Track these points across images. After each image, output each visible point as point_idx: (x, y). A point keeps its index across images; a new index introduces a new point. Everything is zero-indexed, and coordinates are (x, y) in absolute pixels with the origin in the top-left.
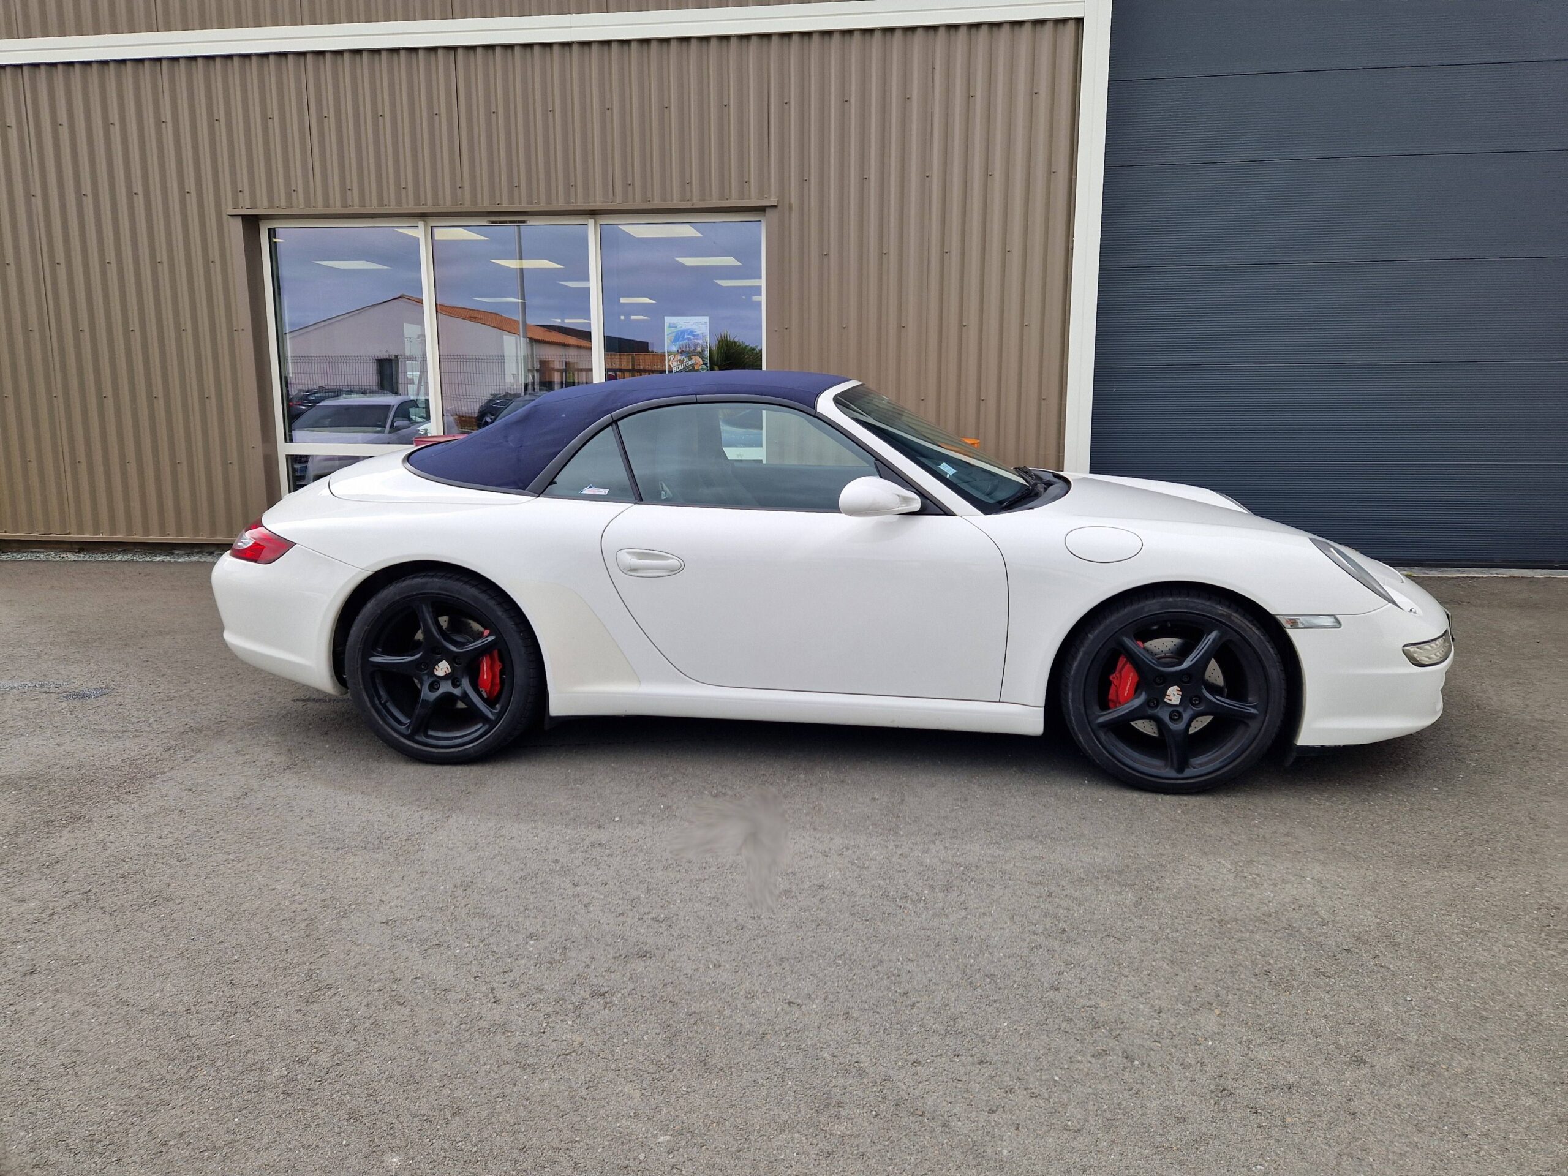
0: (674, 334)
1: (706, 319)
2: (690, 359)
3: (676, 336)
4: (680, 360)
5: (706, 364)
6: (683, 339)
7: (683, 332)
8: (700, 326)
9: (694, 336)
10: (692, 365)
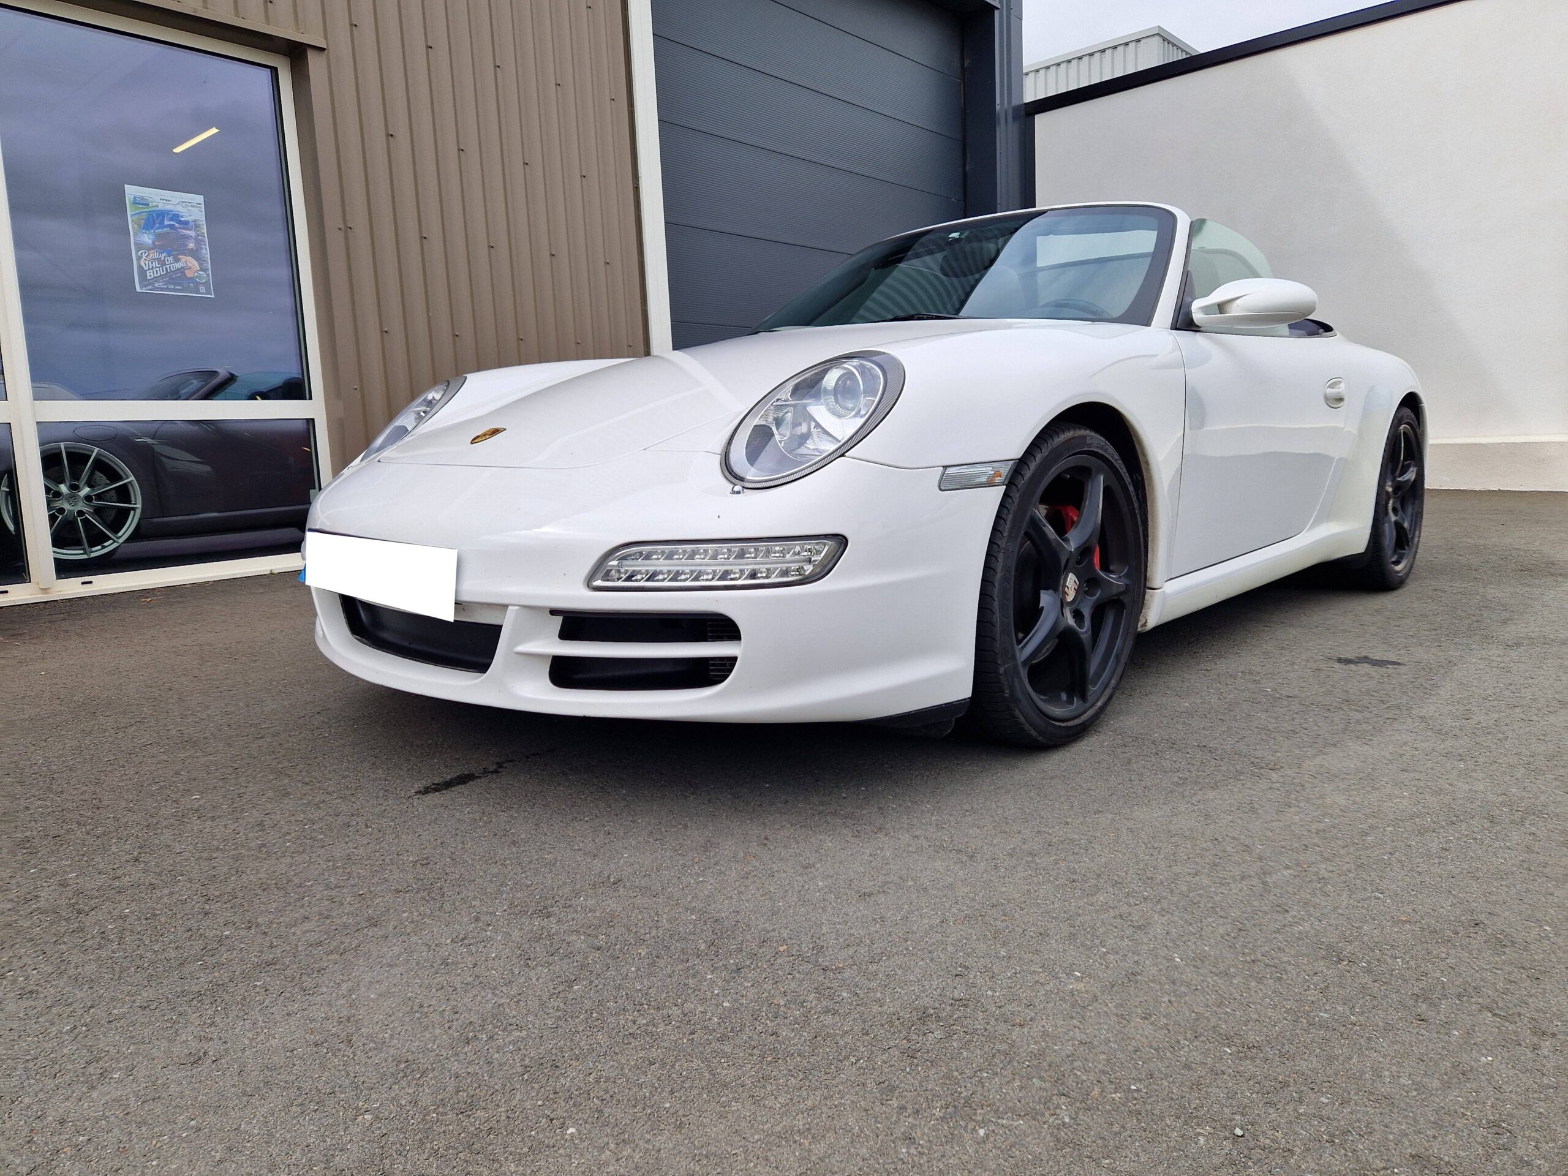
0: (144, 216)
1: (200, 199)
2: (177, 260)
3: (148, 219)
4: (159, 259)
5: (205, 270)
6: (162, 226)
7: (161, 214)
8: (190, 208)
9: (180, 222)
10: (181, 270)
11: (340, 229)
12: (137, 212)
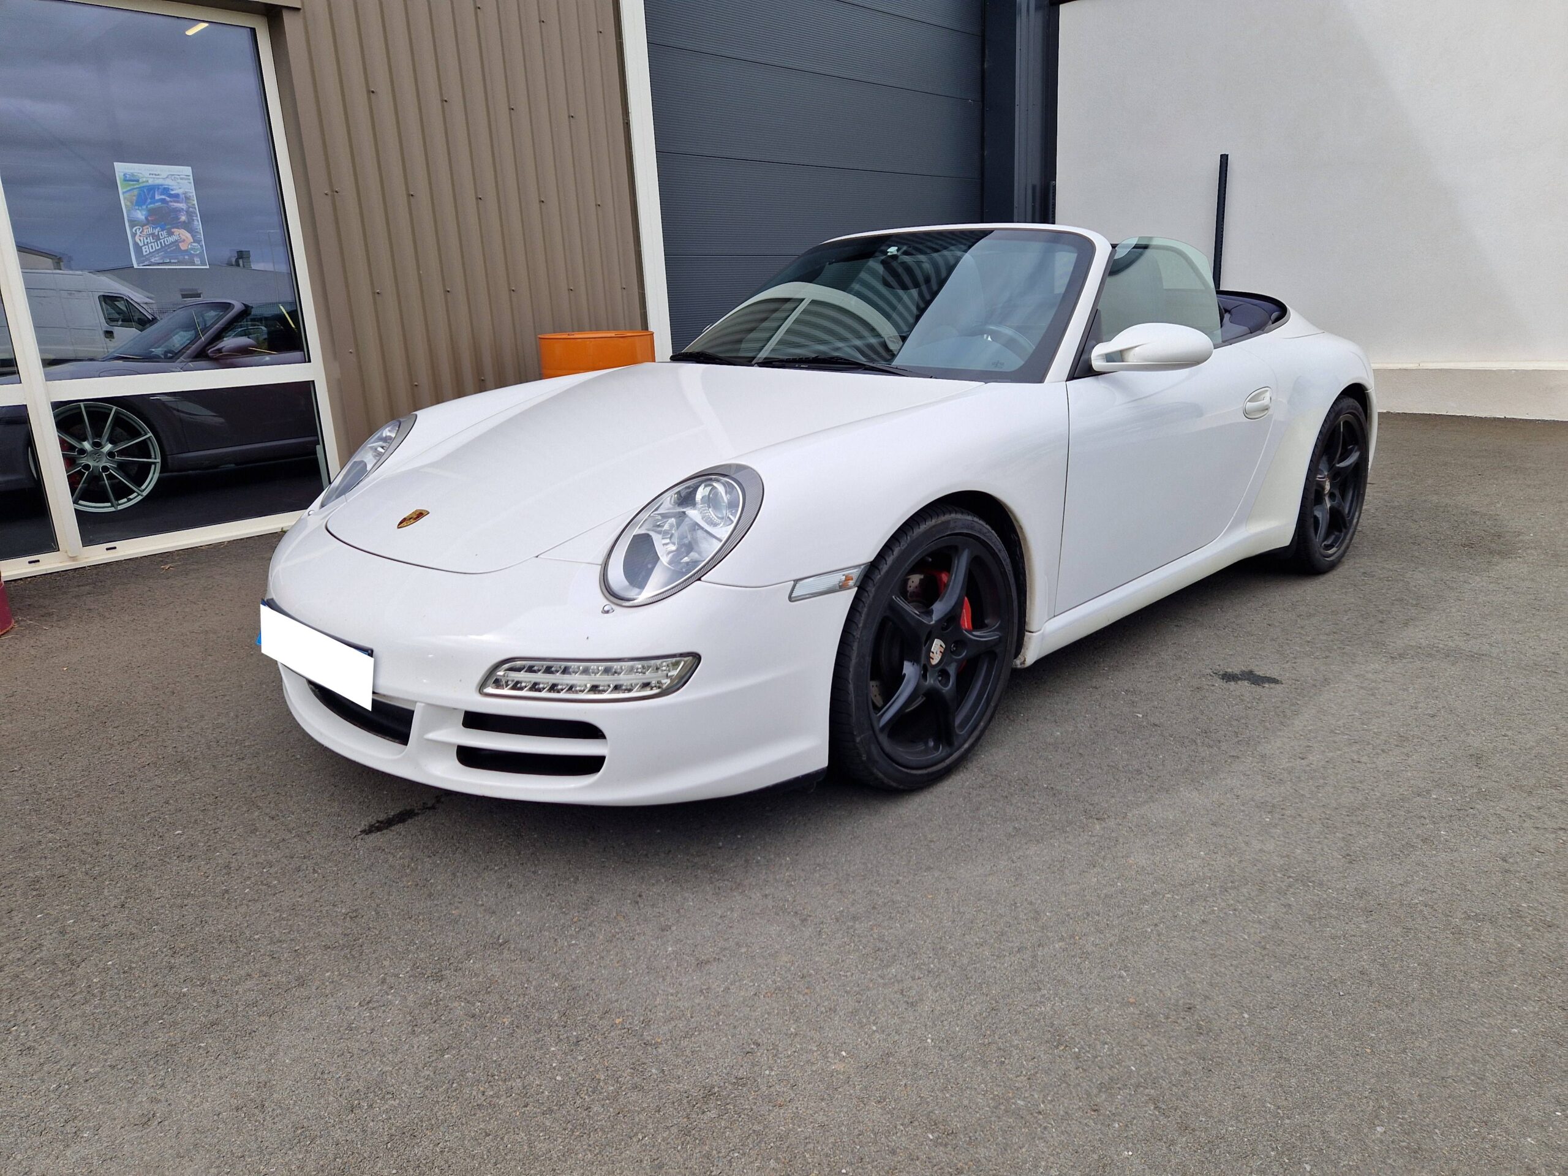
0: (136, 192)
1: (187, 170)
2: (170, 234)
3: (139, 195)
4: (153, 235)
5: (199, 242)
6: (154, 201)
7: (152, 189)
8: (179, 181)
9: (170, 196)
10: (176, 243)
11: (326, 194)
12: (129, 188)
